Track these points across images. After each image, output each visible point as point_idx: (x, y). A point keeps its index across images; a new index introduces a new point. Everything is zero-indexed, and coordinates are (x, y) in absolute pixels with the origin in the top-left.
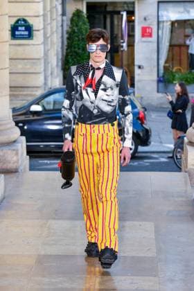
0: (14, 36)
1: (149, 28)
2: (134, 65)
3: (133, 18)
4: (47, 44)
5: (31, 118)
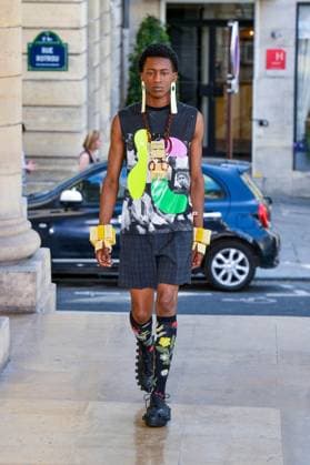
0: (33, 64)
1: (280, 51)
2: (251, 119)
3: (251, 33)
4: (94, 79)
5: (62, 213)
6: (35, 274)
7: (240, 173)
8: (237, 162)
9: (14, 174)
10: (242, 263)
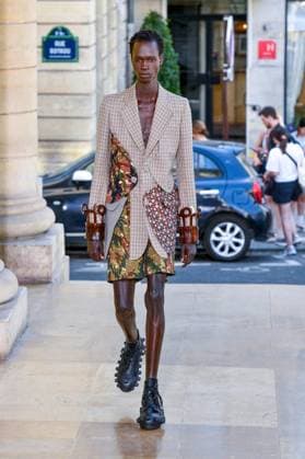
0: (47, 56)
1: (270, 43)
2: (245, 105)
3: (245, 26)
4: (103, 73)
5: (75, 191)
6: (49, 247)
7: (236, 154)
8: (233, 143)
9: (31, 157)
10: (238, 236)
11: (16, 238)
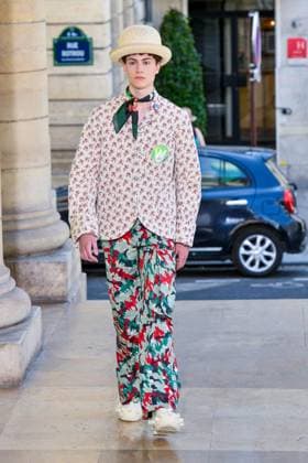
0: (59, 59)
1: (301, 40)
2: (274, 108)
3: (273, 23)
4: (119, 72)
6: (65, 264)
7: (265, 160)
8: (262, 149)
9: (42, 167)
10: (269, 249)
11: (29, 255)
